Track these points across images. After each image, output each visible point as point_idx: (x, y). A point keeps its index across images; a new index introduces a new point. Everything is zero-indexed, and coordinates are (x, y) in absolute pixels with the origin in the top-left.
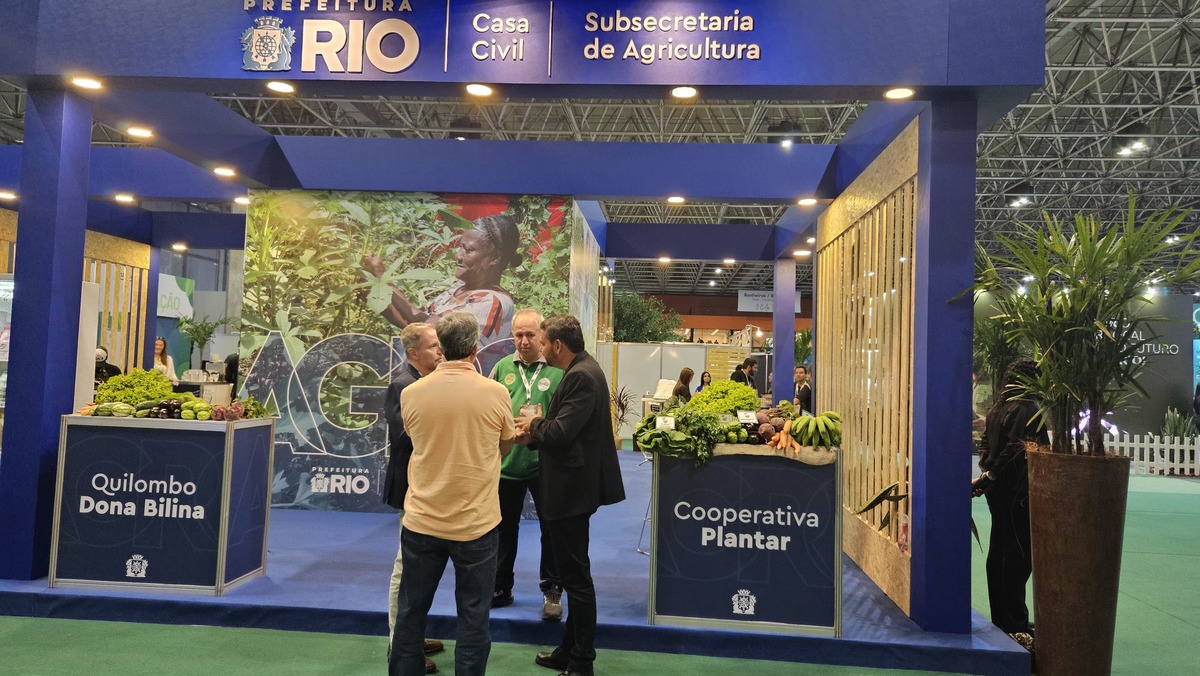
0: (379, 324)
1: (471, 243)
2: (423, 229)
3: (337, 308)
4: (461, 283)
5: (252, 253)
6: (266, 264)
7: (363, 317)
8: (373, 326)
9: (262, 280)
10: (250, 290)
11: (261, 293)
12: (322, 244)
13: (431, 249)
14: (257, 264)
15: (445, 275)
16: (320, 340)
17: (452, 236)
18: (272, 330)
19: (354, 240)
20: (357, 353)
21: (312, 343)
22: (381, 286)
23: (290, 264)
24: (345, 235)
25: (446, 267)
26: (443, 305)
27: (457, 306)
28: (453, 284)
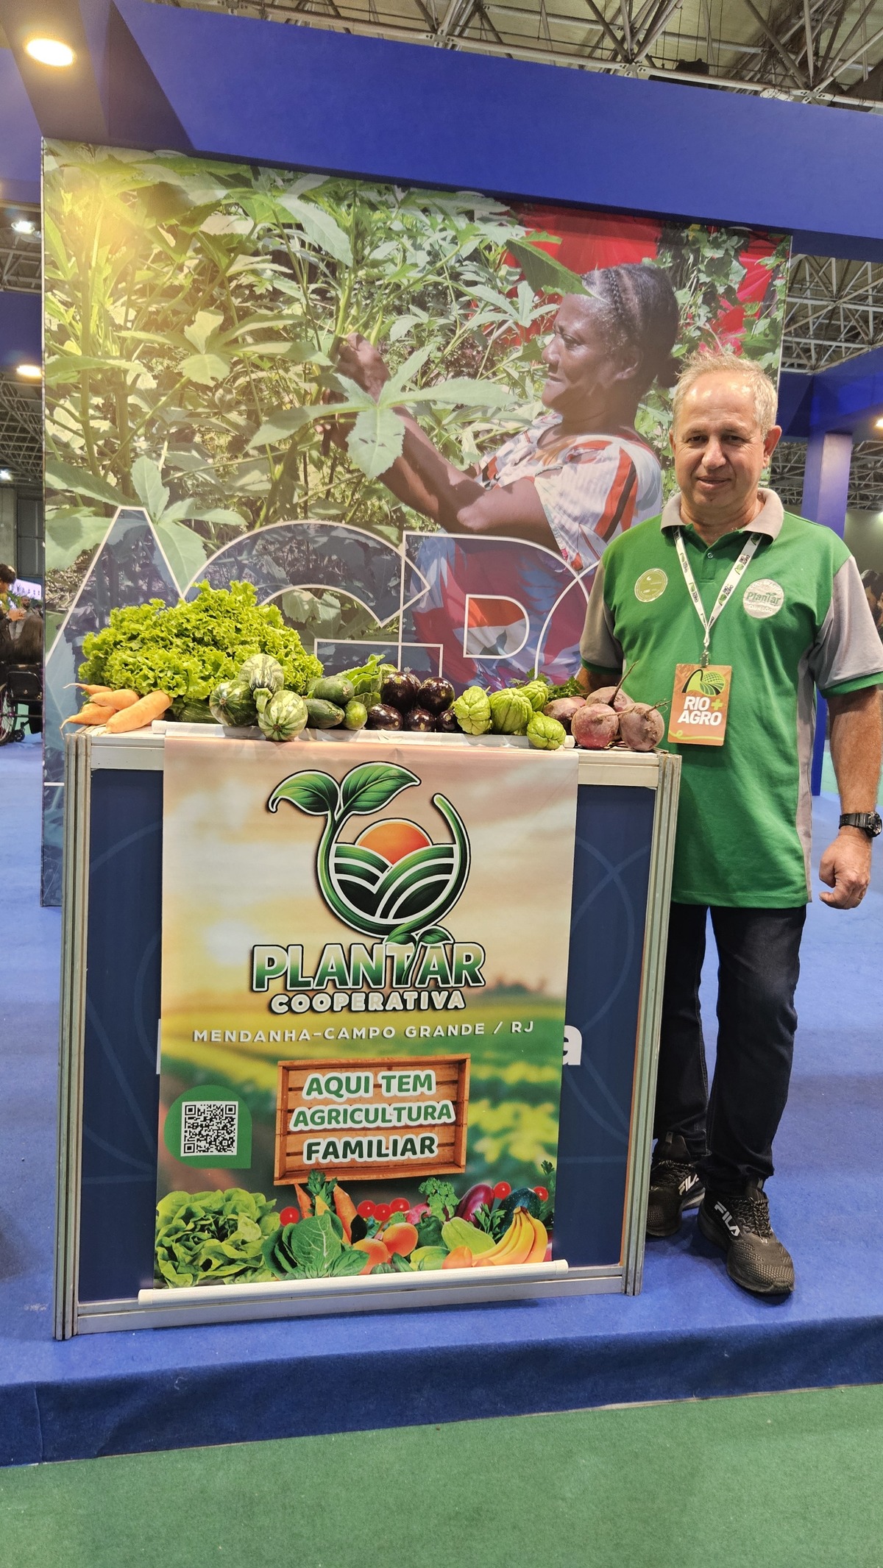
0: (374, 500)
1: (577, 326)
2: (474, 283)
3: (277, 460)
4: (553, 418)
5: (62, 308)
6: (101, 341)
7: (339, 484)
8: (363, 507)
9: (93, 380)
10: (62, 402)
11: (91, 412)
12: (239, 300)
13: (491, 333)
14: (77, 338)
15: (520, 396)
16: (240, 533)
17: (536, 307)
18: (124, 504)
19: (314, 296)
20: (327, 567)
21: (223, 538)
22: (378, 412)
23: (162, 345)
24: (294, 284)
25: (522, 378)
26: (516, 464)
27: (546, 468)
28: (536, 418)
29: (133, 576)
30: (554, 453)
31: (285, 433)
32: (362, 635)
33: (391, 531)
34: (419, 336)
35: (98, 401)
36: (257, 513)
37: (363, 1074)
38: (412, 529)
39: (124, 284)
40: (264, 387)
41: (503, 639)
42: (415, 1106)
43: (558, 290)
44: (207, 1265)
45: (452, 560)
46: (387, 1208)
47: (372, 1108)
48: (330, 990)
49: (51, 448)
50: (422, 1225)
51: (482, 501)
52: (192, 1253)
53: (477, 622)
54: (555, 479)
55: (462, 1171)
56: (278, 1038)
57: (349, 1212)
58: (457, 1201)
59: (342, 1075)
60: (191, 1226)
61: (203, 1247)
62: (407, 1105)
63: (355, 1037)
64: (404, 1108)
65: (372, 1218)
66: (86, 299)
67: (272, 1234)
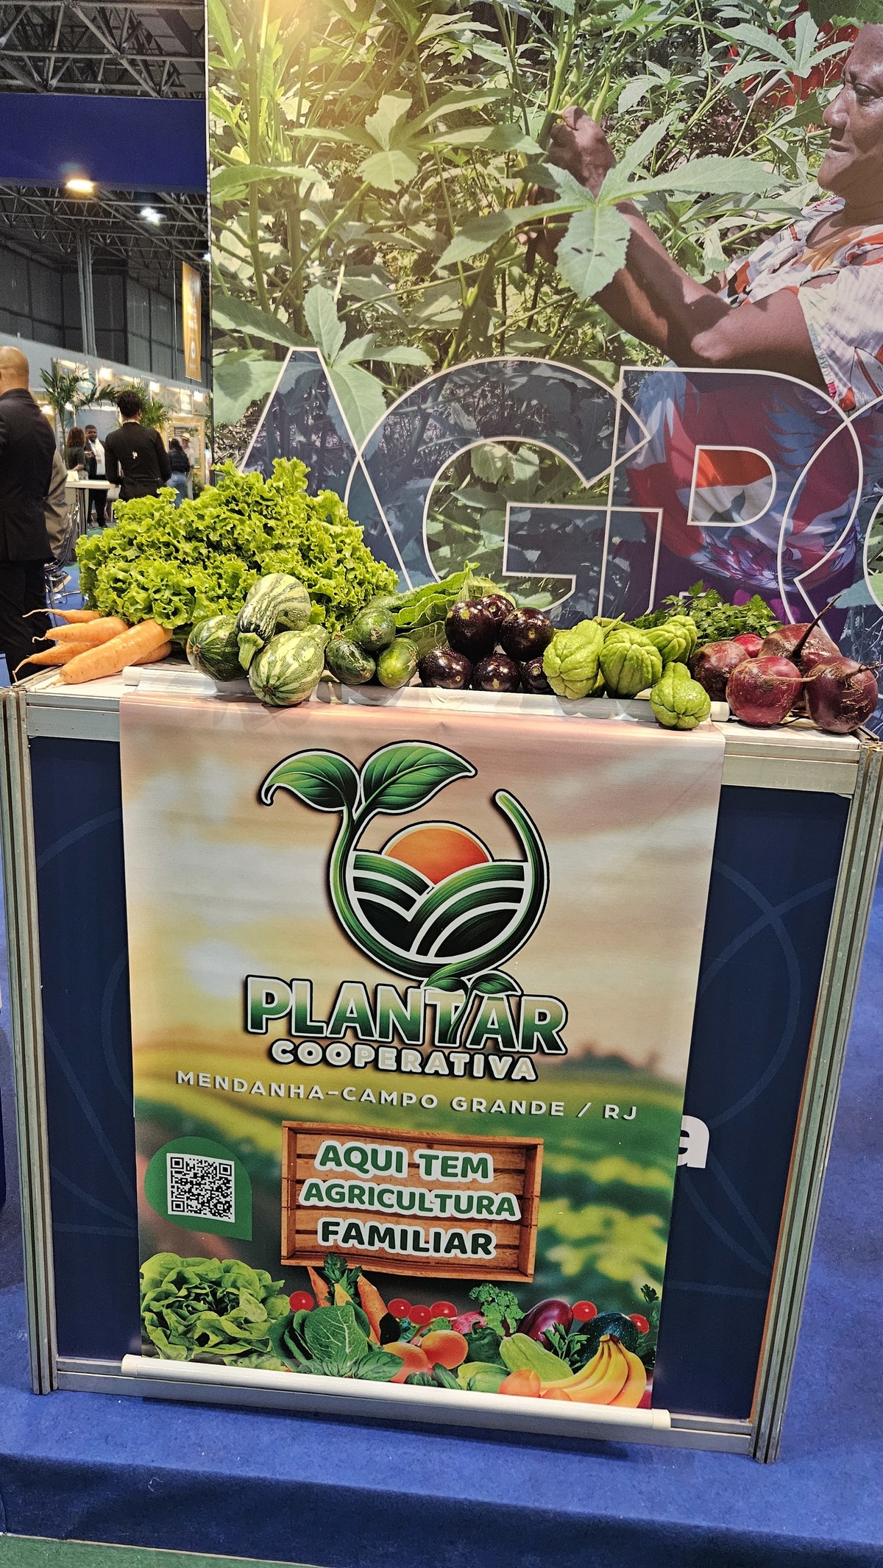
0: (587, 327)
1: (876, 70)
2: (735, 22)
3: (471, 281)
4: (832, 203)
5: (228, 105)
6: (271, 144)
7: (545, 308)
8: (572, 337)
9: (263, 194)
10: (229, 223)
11: (260, 233)
12: (432, 75)
13: (754, 90)
14: (244, 140)
15: (788, 176)
16: (425, 375)
17: (819, 48)
18: (296, 344)
19: (523, 61)
20: (525, 414)
21: (405, 382)
22: (597, 211)
23: (339, 143)
24: (499, 47)
25: (793, 151)
26: (775, 271)
27: (815, 274)
28: (807, 205)
29: (306, 431)
30: (828, 254)
31: (482, 247)
32: (564, 498)
33: (605, 367)
34: (656, 103)
35: (267, 219)
36: (444, 350)
37: (395, 1149)
38: (633, 363)
39: (296, 68)
40: (457, 188)
41: (739, 502)
42: (464, 1196)
43: (853, 20)
44: (203, 1340)
45: (682, 401)
46: (427, 1312)
47: (406, 1192)
48: (349, 1039)
49: (218, 281)
50: (474, 1336)
51: (726, 323)
52: (186, 1323)
53: (707, 479)
54: (827, 288)
55: (529, 1280)
56: (282, 1093)
57: (377, 1309)
58: (521, 1315)
59: (368, 1147)
60: (183, 1292)
61: (199, 1318)
62: (454, 1193)
63: (383, 1102)
64: (450, 1197)
65: (407, 1320)
66: (254, 92)
67: (280, 1318)
